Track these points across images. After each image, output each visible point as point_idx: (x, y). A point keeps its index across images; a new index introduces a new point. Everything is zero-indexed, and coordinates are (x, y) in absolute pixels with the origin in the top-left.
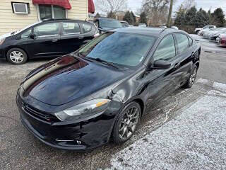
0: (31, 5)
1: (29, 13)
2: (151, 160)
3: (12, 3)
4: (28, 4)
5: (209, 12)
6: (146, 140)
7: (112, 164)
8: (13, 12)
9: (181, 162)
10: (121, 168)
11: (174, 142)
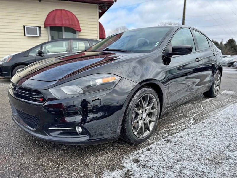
0: (43, 29)
1: (40, 36)
2: (179, 161)
3: (24, 26)
4: (40, 27)
5: (221, 43)
6: (168, 141)
7: (125, 165)
8: (25, 35)
9: (221, 163)
10: (137, 169)
11: (206, 143)
